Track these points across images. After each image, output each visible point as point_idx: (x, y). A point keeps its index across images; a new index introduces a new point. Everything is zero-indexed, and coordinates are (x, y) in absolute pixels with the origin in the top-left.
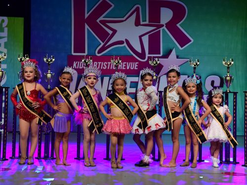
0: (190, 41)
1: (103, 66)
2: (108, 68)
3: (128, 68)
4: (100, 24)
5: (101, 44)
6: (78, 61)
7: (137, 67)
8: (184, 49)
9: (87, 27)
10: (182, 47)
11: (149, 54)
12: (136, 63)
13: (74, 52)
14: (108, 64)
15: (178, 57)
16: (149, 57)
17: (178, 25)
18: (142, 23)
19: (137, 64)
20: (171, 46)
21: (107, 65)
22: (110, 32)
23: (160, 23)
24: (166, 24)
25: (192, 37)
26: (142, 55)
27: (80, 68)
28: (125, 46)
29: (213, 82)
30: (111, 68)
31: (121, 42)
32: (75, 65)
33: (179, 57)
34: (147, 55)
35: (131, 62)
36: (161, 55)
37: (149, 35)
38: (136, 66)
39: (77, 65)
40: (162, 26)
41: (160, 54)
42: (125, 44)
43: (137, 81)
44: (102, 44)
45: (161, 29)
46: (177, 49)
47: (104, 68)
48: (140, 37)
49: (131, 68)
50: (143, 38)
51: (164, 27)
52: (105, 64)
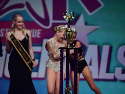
0: (101, 5)
7: (39, 35)
8: (94, 14)
12: (39, 30)
14: (5, 31)
15: (86, 24)
16: (53, 23)
19: (40, 32)
20: (78, 11)
25: (102, 1)
31: (21, 6)
34: (51, 21)
38: (39, 33)
42: (25, 8)
43: (40, 51)
46: (85, 14)
49: (33, 37)
52: (3, 31)
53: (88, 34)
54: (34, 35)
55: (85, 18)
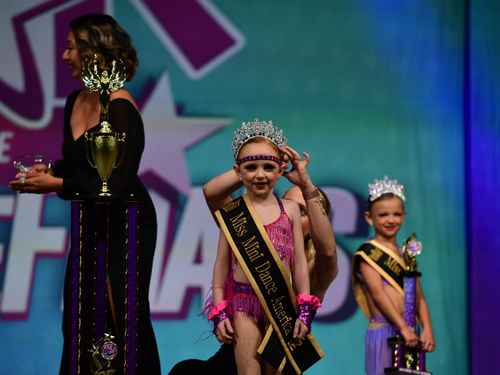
7: (6, 153)
10: (197, 66)
11: (57, 95)
12: (3, 136)
15: (180, 110)
19: (7, 141)
20: (151, 64)
25: (239, 28)
26: (28, 101)
33: (188, 109)
38: (3, 147)
43: (9, 212)
46: (177, 75)
48: (19, 22)
53: (188, 149)
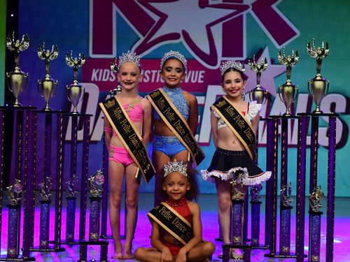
0: (295, 34)
1: (144, 77)
2: (153, 81)
3: (187, 81)
4: (138, 3)
5: (139, 39)
6: (100, 69)
7: (202, 79)
9: (115, 8)
10: (280, 44)
11: (223, 56)
12: (201, 72)
13: (94, 53)
14: (152, 74)
15: (273, 62)
16: (222, 61)
17: (274, 6)
18: (211, 3)
19: (202, 74)
20: (261, 43)
21: (150, 75)
22: (156, 18)
23: (242, 2)
24: (252, 4)
25: (297, 28)
26: (212, 59)
27: (104, 80)
28: (181, 43)
29: (333, 106)
30: (158, 81)
32: (94, 75)
33: (276, 62)
34: (220, 58)
35: (192, 70)
36: (244, 58)
37: (224, 25)
38: (201, 76)
39: (98, 75)
40: (247, 7)
41: (242, 56)
42: (182, 39)
43: (203, 103)
44: (142, 39)
45: (244, 13)
46: (272, 48)
47: (145, 80)
48: (208, 27)
49: (192, 81)
50: (213, 28)
51: (250, 10)
52: (148, 73)
53: (275, 78)
54: (194, 79)
55: (270, 53)
